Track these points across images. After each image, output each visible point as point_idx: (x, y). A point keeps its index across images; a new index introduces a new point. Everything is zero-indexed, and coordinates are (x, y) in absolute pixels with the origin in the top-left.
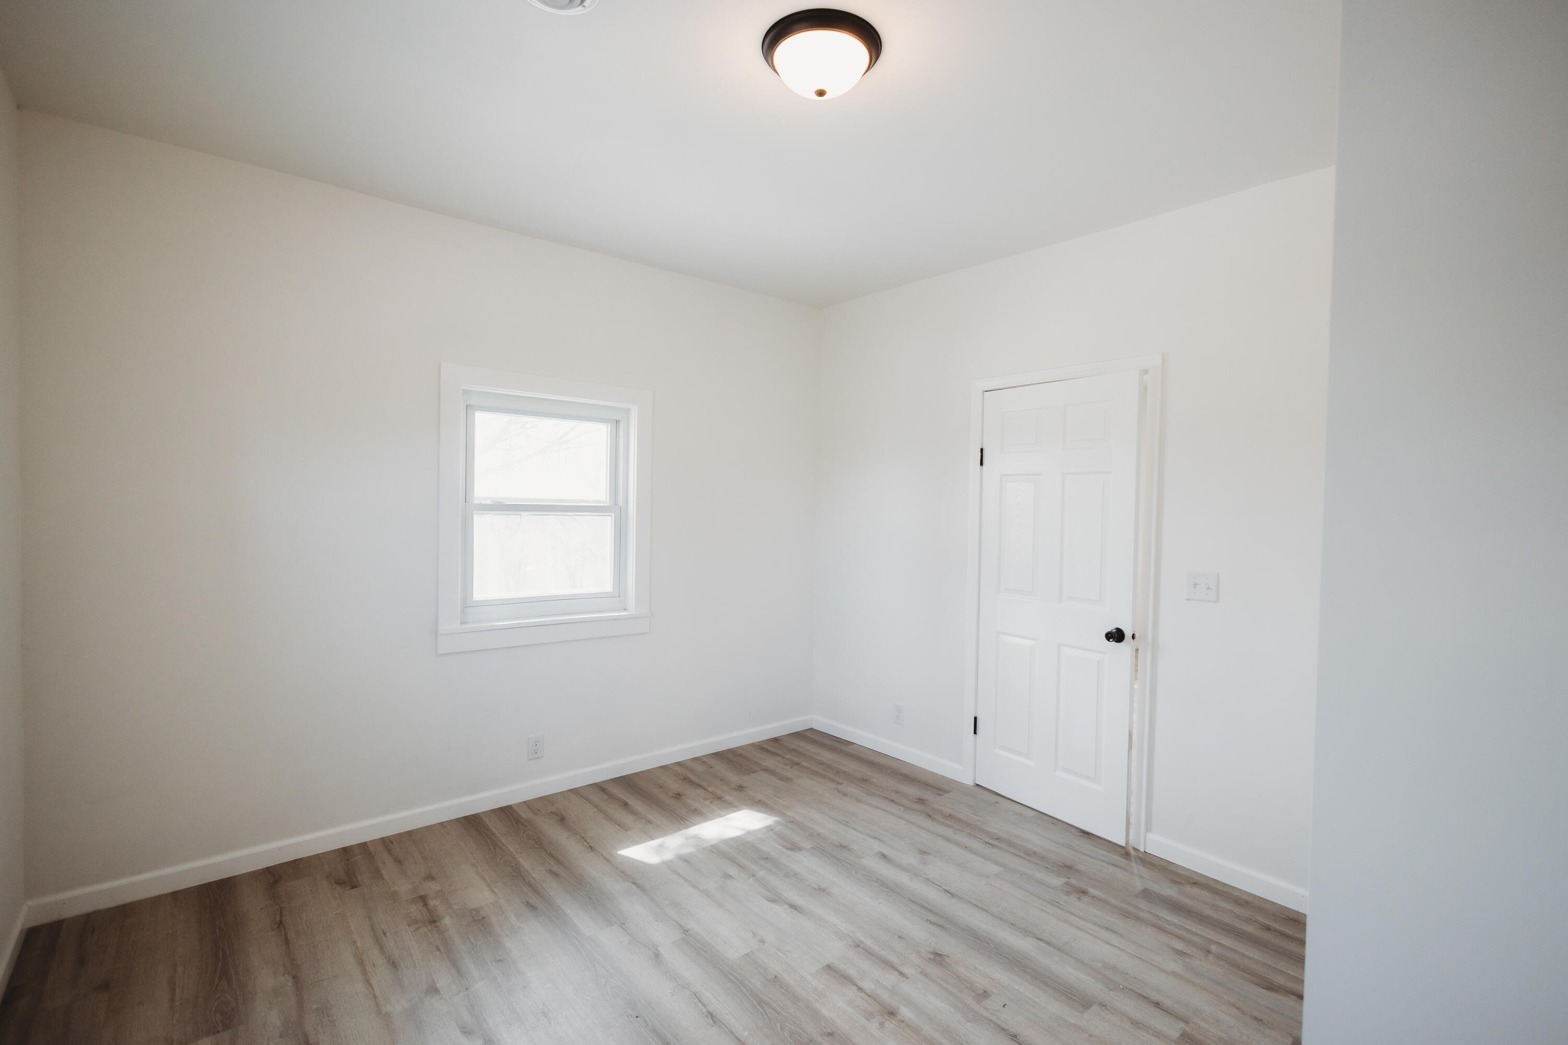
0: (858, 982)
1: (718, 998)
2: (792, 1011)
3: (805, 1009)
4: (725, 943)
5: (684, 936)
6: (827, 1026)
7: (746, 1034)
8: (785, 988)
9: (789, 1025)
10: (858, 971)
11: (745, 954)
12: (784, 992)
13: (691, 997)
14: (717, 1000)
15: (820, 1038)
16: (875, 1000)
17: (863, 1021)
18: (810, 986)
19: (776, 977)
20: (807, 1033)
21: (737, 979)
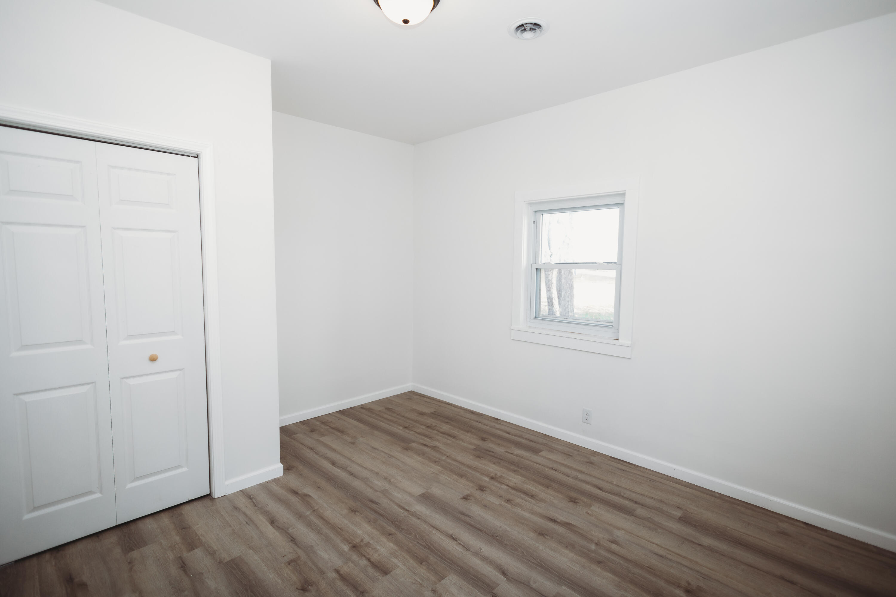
0: (369, 565)
1: (454, 548)
2: (411, 544)
3: (403, 546)
4: (461, 587)
5: (494, 592)
6: (392, 538)
7: (434, 532)
8: (415, 556)
9: (412, 537)
10: (367, 571)
11: (444, 579)
12: (415, 555)
13: (469, 548)
14: (454, 547)
15: (396, 532)
16: (362, 554)
17: (372, 542)
18: (400, 559)
19: (421, 564)
20: (402, 534)
21: (445, 560)
